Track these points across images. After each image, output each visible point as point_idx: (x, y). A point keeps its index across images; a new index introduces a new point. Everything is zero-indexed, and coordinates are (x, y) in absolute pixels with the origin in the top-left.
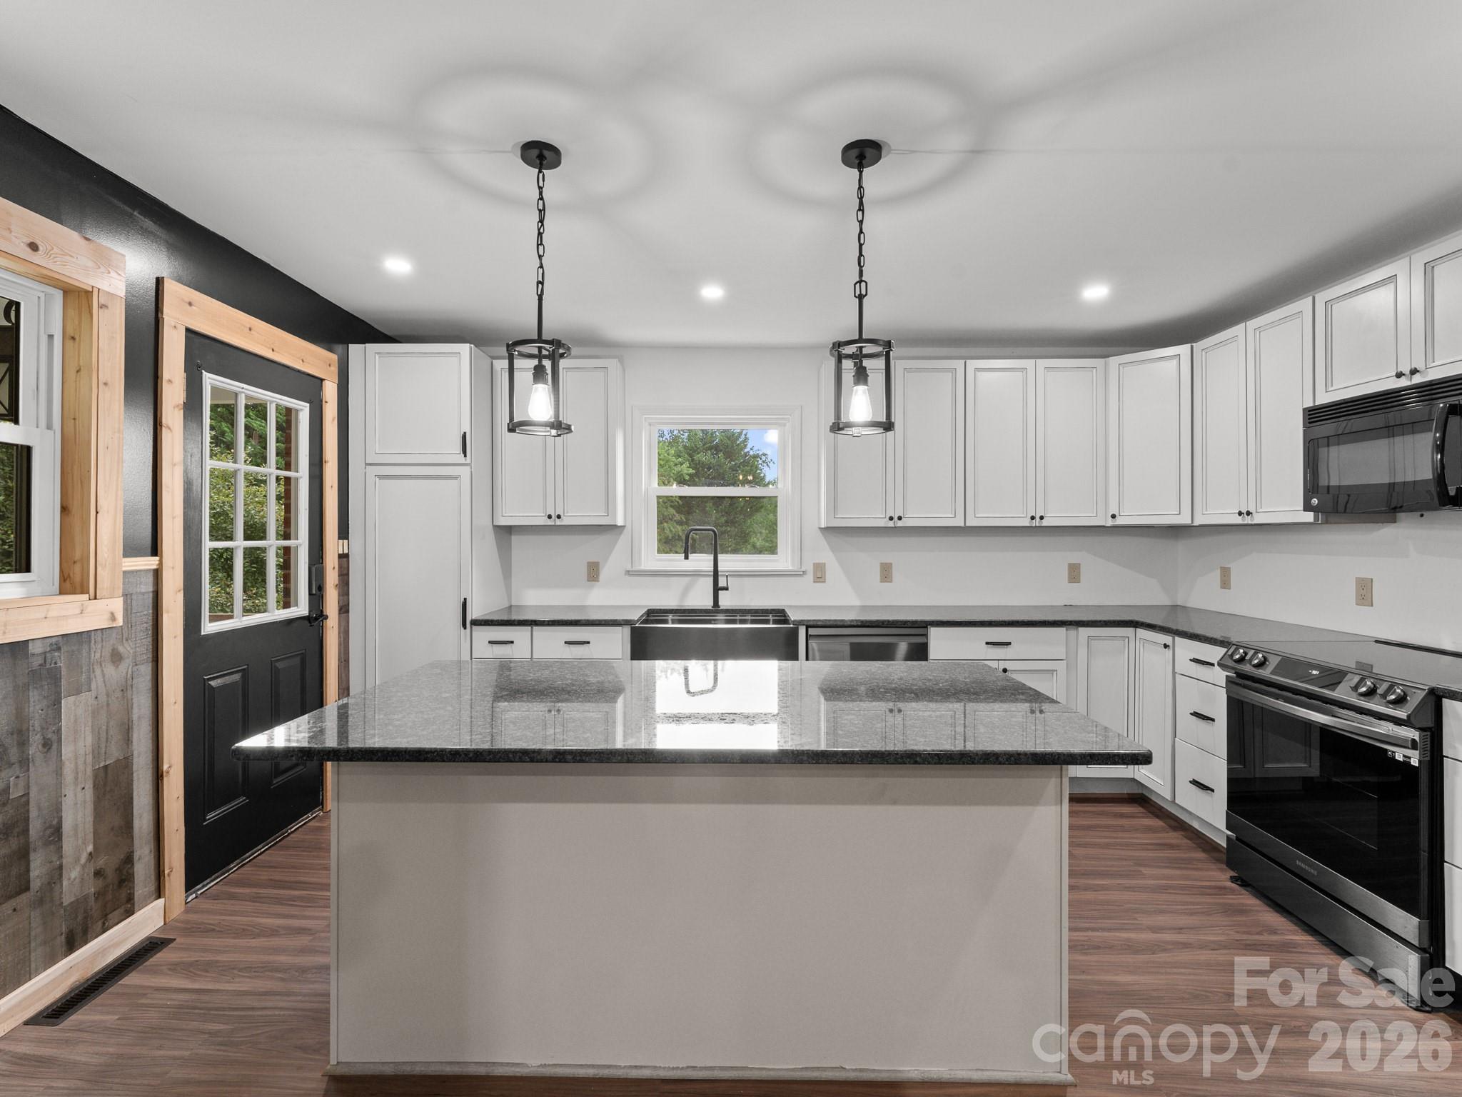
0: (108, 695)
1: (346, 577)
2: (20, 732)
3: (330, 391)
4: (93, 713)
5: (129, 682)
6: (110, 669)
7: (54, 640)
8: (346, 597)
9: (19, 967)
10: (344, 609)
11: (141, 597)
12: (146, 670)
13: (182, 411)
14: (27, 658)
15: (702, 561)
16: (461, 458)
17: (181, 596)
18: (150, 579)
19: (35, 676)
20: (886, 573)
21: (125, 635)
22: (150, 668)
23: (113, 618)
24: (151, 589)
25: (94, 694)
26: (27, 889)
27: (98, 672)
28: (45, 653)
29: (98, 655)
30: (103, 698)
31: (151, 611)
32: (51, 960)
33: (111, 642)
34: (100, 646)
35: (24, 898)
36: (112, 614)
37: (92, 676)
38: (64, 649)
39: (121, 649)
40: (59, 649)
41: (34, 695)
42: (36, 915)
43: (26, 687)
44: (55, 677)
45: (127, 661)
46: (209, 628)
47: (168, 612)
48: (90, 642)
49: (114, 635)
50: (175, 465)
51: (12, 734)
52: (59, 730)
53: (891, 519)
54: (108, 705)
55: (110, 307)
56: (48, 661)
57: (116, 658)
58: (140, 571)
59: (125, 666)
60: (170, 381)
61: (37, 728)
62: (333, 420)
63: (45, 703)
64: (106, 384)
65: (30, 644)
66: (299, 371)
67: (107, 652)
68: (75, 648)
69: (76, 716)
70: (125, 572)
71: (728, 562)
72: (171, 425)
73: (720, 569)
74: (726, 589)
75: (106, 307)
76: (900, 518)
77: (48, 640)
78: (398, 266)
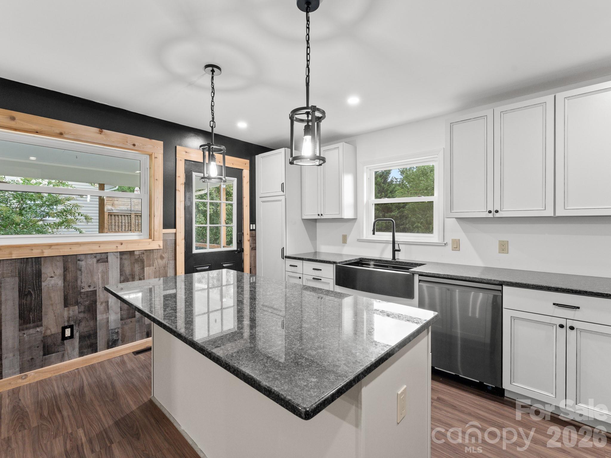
0: (159, 268)
1: (254, 238)
2: (132, 275)
3: (246, 174)
4: (154, 272)
5: (166, 265)
6: (160, 261)
7: (142, 251)
8: (254, 244)
9: (133, 337)
10: (253, 248)
11: (170, 241)
12: (172, 262)
13: (184, 185)
14: (134, 255)
15: (387, 236)
16: (282, 193)
17: (183, 241)
18: (174, 235)
19: (137, 261)
20: (504, 247)
21: (165, 252)
22: (174, 262)
23: (159, 246)
24: (174, 239)
25: (155, 267)
26: (135, 317)
27: (156, 261)
28: (139, 255)
29: (156, 257)
30: (158, 269)
31: (174, 245)
32: (142, 338)
33: (160, 253)
34: (156, 254)
35: (134, 319)
36: (159, 245)
37: (154, 262)
38: (145, 254)
39: (163, 255)
40: (144, 254)
41: (136, 266)
42: (137, 325)
43: (134, 263)
44: (142, 261)
45: (166, 259)
46: (195, 251)
47: (178, 246)
48: (153, 253)
49: (161, 251)
50: (181, 202)
51: (130, 275)
52: (144, 276)
53: (490, 212)
54: (159, 271)
55: (158, 157)
56: (140, 257)
57: (162, 258)
58: (170, 233)
59: (165, 261)
60: (179, 177)
61: (138, 275)
62: (247, 182)
63: (140, 268)
64: (157, 180)
65: (135, 252)
66: (232, 168)
67: (159, 256)
68: (148, 254)
69: (149, 273)
70: (163, 233)
71: (400, 237)
72: (179, 189)
73: (396, 240)
74: (399, 251)
75: (157, 158)
76: (497, 212)
77: (140, 251)
78: (242, 125)
